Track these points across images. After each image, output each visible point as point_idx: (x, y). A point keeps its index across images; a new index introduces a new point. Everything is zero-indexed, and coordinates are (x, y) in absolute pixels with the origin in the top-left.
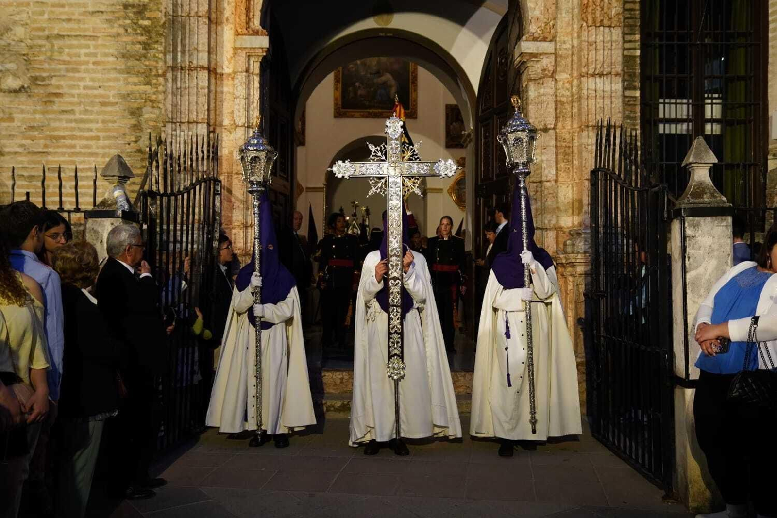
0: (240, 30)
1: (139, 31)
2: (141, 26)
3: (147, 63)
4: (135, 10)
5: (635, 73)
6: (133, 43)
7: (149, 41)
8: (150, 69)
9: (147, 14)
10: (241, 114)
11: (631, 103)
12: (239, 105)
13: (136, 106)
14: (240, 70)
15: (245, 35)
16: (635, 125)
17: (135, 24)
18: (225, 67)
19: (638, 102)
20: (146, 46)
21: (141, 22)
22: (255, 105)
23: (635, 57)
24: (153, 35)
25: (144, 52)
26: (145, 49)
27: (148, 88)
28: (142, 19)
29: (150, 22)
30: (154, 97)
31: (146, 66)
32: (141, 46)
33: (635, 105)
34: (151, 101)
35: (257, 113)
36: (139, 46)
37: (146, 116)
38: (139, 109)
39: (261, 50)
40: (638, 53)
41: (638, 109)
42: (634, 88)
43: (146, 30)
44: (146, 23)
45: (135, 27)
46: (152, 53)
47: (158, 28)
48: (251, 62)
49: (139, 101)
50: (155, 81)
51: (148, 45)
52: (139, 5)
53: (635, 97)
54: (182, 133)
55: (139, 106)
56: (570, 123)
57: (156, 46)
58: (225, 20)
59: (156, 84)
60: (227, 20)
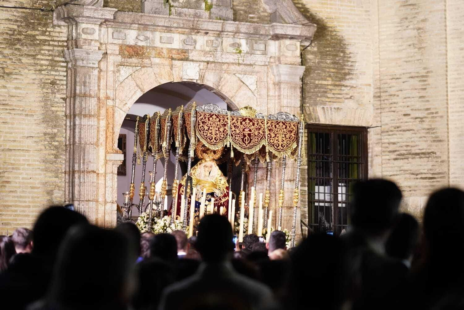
0: (109, 151)
1: (52, 148)
2: (53, 145)
3: (56, 165)
4: (50, 136)
5: (305, 178)
6: (49, 155)
7: (58, 154)
8: (58, 169)
9: (57, 139)
10: (109, 196)
11: (304, 193)
12: (108, 191)
13: (50, 189)
14: (109, 172)
15: (111, 153)
16: (305, 205)
17: (50, 144)
18: (100, 170)
19: (307, 193)
20: (56, 156)
21: (53, 143)
22: (115, 190)
23: (305, 169)
24: (60, 151)
25: (55, 159)
26: (55, 158)
27: (56, 179)
28: (54, 141)
29: (58, 143)
30: (60, 184)
31: (56, 167)
32: (53, 156)
33: (305, 195)
34: (58, 186)
35: (116, 195)
36: (52, 156)
37: (55, 195)
38: (52, 191)
39: (120, 162)
40: (306, 167)
41: (307, 196)
42: (305, 186)
43: (56, 147)
44: (56, 143)
45: (50, 146)
46: (59, 160)
47: (63, 147)
48: (114, 167)
49: (52, 187)
50: (60, 176)
51: (57, 156)
52: (52, 134)
53: (305, 190)
54: (83, 207)
55: (52, 189)
56: (274, 204)
57: (61, 156)
58: (100, 145)
59: (61, 177)
60: (101, 144)
